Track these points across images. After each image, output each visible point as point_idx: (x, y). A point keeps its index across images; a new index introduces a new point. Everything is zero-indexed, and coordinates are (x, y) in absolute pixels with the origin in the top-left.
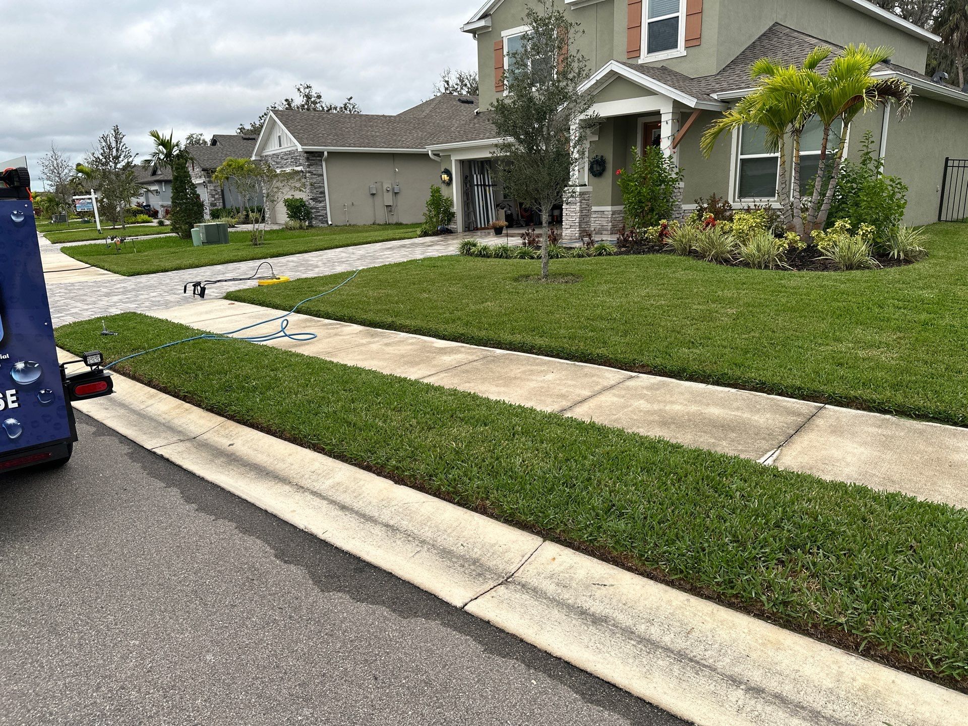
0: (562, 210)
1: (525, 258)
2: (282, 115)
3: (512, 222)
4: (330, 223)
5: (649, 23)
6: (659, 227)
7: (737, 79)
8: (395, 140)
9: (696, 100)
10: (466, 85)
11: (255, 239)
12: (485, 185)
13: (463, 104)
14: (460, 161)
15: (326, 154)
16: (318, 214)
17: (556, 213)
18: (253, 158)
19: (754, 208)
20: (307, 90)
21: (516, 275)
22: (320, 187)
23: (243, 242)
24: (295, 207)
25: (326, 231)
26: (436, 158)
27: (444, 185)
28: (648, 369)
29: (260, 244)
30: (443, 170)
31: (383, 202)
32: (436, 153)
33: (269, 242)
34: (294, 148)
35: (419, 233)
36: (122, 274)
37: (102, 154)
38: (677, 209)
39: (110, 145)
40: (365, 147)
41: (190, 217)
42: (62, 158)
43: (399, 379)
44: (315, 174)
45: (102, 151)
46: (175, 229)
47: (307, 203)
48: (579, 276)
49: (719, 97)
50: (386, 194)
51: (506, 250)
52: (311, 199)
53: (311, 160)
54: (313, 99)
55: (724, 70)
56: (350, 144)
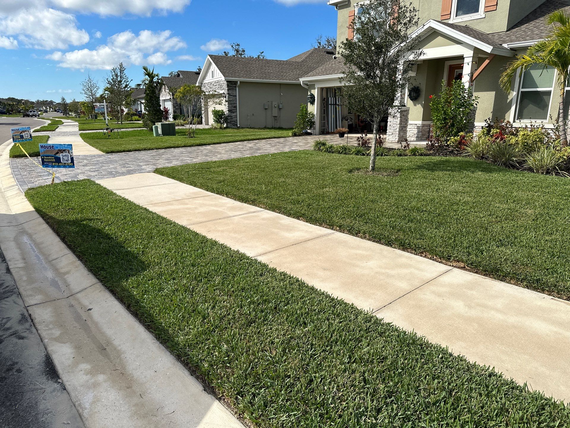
0: (387, 122)
1: (358, 155)
2: (215, 58)
3: (352, 130)
4: (238, 126)
6: (458, 138)
7: (523, 33)
8: (282, 75)
9: (492, 47)
10: (331, 45)
11: (192, 134)
12: (336, 104)
13: (327, 55)
14: (321, 88)
15: (239, 83)
16: (232, 120)
17: (383, 124)
18: (197, 85)
19: (530, 127)
20: (237, 47)
21: (350, 167)
22: (234, 103)
23: (184, 135)
24: (218, 115)
25: (236, 131)
26: (306, 87)
27: (309, 104)
28: (462, 265)
29: (192, 137)
30: (309, 94)
31: (272, 114)
32: (305, 83)
33: (199, 136)
34: (220, 79)
35: (290, 134)
36: (103, 151)
37: (112, 79)
38: (471, 125)
39: (117, 74)
40: (263, 79)
41: (154, 118)
42: (94, 82)
43: (242, 257)
44: (231, 95)
45: (112, 78)
46: (145, 125)
47: (225, 113)
48: (398, 171)
49: (509, 46)
50: (274, 109)
51: (346, 149)
52: (228, 111)
53: (230, 86)
54: (240, 52)
55: (513, 28)
56: (254, 77)
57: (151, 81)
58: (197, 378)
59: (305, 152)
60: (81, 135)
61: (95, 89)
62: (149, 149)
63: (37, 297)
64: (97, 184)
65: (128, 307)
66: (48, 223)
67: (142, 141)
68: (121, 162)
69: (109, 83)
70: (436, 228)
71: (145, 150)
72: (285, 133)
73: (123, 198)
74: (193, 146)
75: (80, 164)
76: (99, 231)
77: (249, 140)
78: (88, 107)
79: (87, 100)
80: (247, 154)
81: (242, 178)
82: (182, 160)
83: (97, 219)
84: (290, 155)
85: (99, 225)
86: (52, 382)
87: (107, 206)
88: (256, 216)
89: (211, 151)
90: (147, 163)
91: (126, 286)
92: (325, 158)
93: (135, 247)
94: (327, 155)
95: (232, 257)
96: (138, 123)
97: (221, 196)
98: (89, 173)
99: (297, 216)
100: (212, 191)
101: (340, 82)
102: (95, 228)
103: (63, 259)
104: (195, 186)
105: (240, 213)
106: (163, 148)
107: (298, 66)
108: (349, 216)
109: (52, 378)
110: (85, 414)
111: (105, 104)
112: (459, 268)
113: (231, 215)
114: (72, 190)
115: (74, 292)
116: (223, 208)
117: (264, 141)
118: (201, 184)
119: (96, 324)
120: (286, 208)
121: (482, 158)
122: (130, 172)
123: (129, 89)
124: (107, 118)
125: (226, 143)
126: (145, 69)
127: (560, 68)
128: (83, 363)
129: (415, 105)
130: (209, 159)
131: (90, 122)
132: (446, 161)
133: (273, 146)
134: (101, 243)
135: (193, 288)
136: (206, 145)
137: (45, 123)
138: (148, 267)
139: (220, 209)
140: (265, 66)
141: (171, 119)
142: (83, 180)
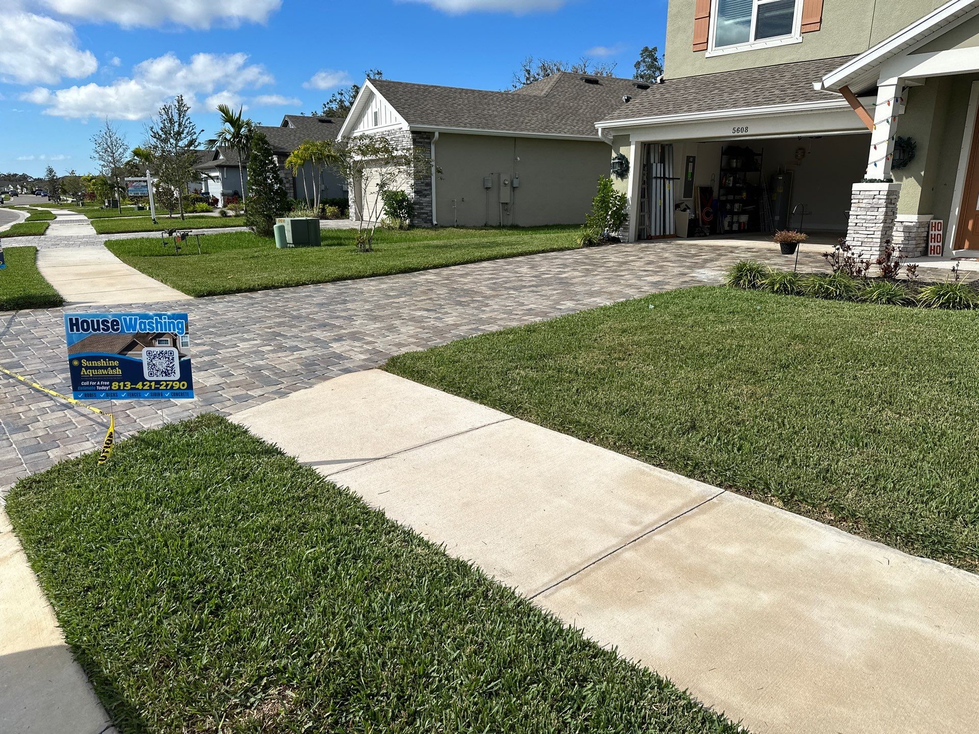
2: (381, 86)
4: (435, 222)
8: (517, 121)
11: (367, 243)
12: (664, 178)
13: (587, 84)
14: (642, 143)
15: (437, 135)
16: (422, 211)
18: (339, 140)
22: (427, 177)
24: (394, 201)
25: (429, 233)
26: (608, 140)
27: (614, 176)
29: (367, 251)
30: (614, 155)
31: (499, 198)
32: (609, 133)
34: (396, 127)
35: (579, 241)
36: (187, 292)
37: (162, 129)
39: (172, 119)
40: (484, 128)
41: (270, 209)
42: (117, 135)
44: (421, 161)
45: (162, 125)
47: (409, 197)
50: (502, 188)
52: (415, 192)
53: (419, 142)
56: (465, 124)
57: (236, 135)
61: (121, 150)
62: (297, 285)
69: (156, 135)
74: (391, 274)
79: (105, 171)
107: (541, 104)
111: (148, 178)
126: (224, 110)
137: (17, 217)
140: (479, 102)
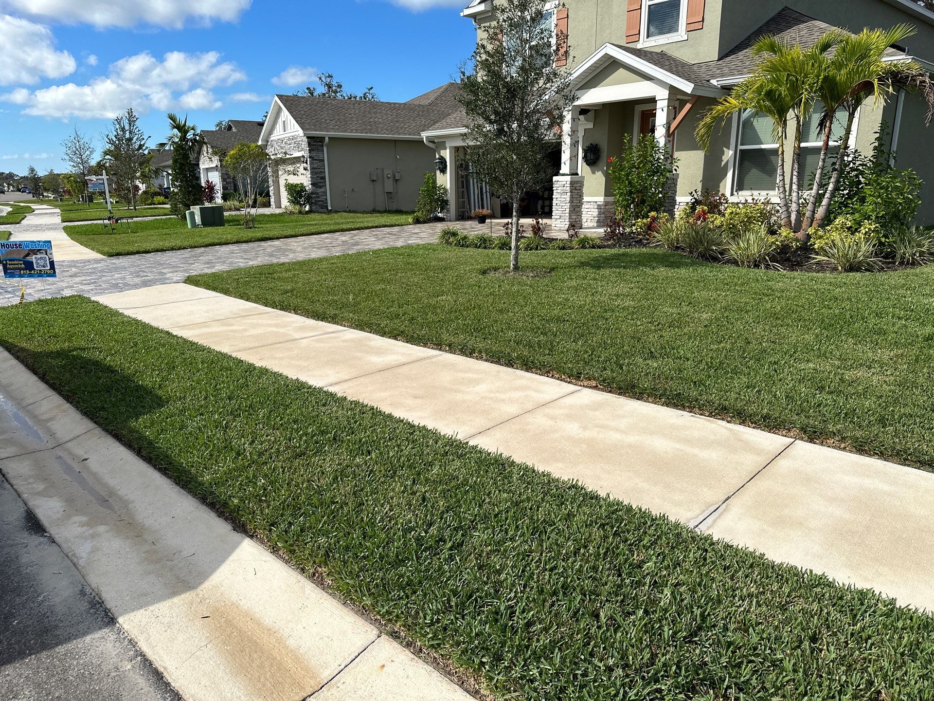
0: (552, 199)
1: (502, 249)
2: (287, 101)
4: (330, 208)
5: (649, 6)
6: (648, 220)
7: (740, 64)
8: (398, 127)
9: (693, 85)
11: (250, 222)
14: (455, 147)
15: (327, 139)
16: (319, 199)
18: (260, 143)
19: (752, 201)
20: (328, 79)
21: (486, 266)
22: (321, 172)
23: (238, 225)
24: (295, 191)
25: (325, 216)
26: (431, 145)
27: (438, 172)
28: (594, 383)
29: (251, 228)
30: (437, 156)
31: (384, 187)
32: (431, 140)
33: (263, 226)
34: (297, 133)
35: (410, 220)
36: (103, 253)
37: (115, 136)
38: (671, 201)
39: (124, 128)
40: (367, 133)
41: (189, 200)
42: (84, 140)
43: (302, 385)
44: (316, 160)
45: (116, 133)
46: (174, 210)
47: (307, 188)
48: (552, 269)
49: (719, 83)
50: (386, 180)
51: (485, 240)
52: (312, 184)
53: (313, 145)
54: (334, 88)
55: (727, 55)
56: (352, 130)
57: (183, 138)
58: (226, 519)
59: (426, 247)
60: (65, 229)
61: (88, 152)
62: (179, 249)
63: (8, 450)
64: (94, 302)
65: (139, 453)
66: (17, 358)
67: (168, 236)
68: (132, 270)
69: (111, 142)
70: (574, 341)
71: (172, 249)
72: (402, 218)
73: (134, 319)
74: (251, 242)
75: (66, 274)
76: (96, 364)
77: (343, 230)
78: (76, 182)
79: (74, 170)
80: (337, 252)
81: (321, 285)
82: (231, 263)
83: (93, 348)
84: (403, 251)
85: (97, 356)
86: (36, 537)
87: (109, 331)
88: (335, 338)
89: (279, 249)
90: (175, 269)
91: (135, 426)
92: (453, 254)
93: (148, 380)
94: (458, 250)
95: (288, 386)
96: (164, 208)
97: (286, 313)
98: (81, 287)
99: (395, 335)
100: (274, 305)
101: (463, 140)
102: (90, 360)
103: (45, 402)
104: (248, 299)
105: (312, 334)
106: (203, 247)
107: (423, 111)
108: (464, 332)
109: (36, 533)
110: (81, 563)
111: (105, 177)
112: (591, 387)
113: (298, 337)
114: (53, 310)
115: (61, 441)
116: (287, 328)
117: (368, 231)
118: (256, 295)
119: (95, 475)
120: (380, 324)
121: (677, 248)
122: (146, 284)
123: (146, 152)
124: (109, 200)
125: (305, 235)
126: (172, 118)
127: (776, 117)
128: (78, 515)
129: (594, 173)
130: (275, 261)
131: (80, 207)
132: (624, 255)
133: (379, 239)
134: (100, 378)
135: (227, 423)
136: (273, 239)
137: (2, 211)
138: (166, 402)
139: (281, 330)
140: (368, 111)
141: (219, 201)
142: (70, 297)
